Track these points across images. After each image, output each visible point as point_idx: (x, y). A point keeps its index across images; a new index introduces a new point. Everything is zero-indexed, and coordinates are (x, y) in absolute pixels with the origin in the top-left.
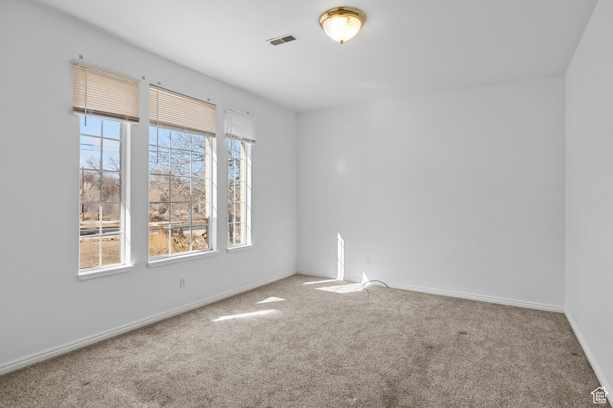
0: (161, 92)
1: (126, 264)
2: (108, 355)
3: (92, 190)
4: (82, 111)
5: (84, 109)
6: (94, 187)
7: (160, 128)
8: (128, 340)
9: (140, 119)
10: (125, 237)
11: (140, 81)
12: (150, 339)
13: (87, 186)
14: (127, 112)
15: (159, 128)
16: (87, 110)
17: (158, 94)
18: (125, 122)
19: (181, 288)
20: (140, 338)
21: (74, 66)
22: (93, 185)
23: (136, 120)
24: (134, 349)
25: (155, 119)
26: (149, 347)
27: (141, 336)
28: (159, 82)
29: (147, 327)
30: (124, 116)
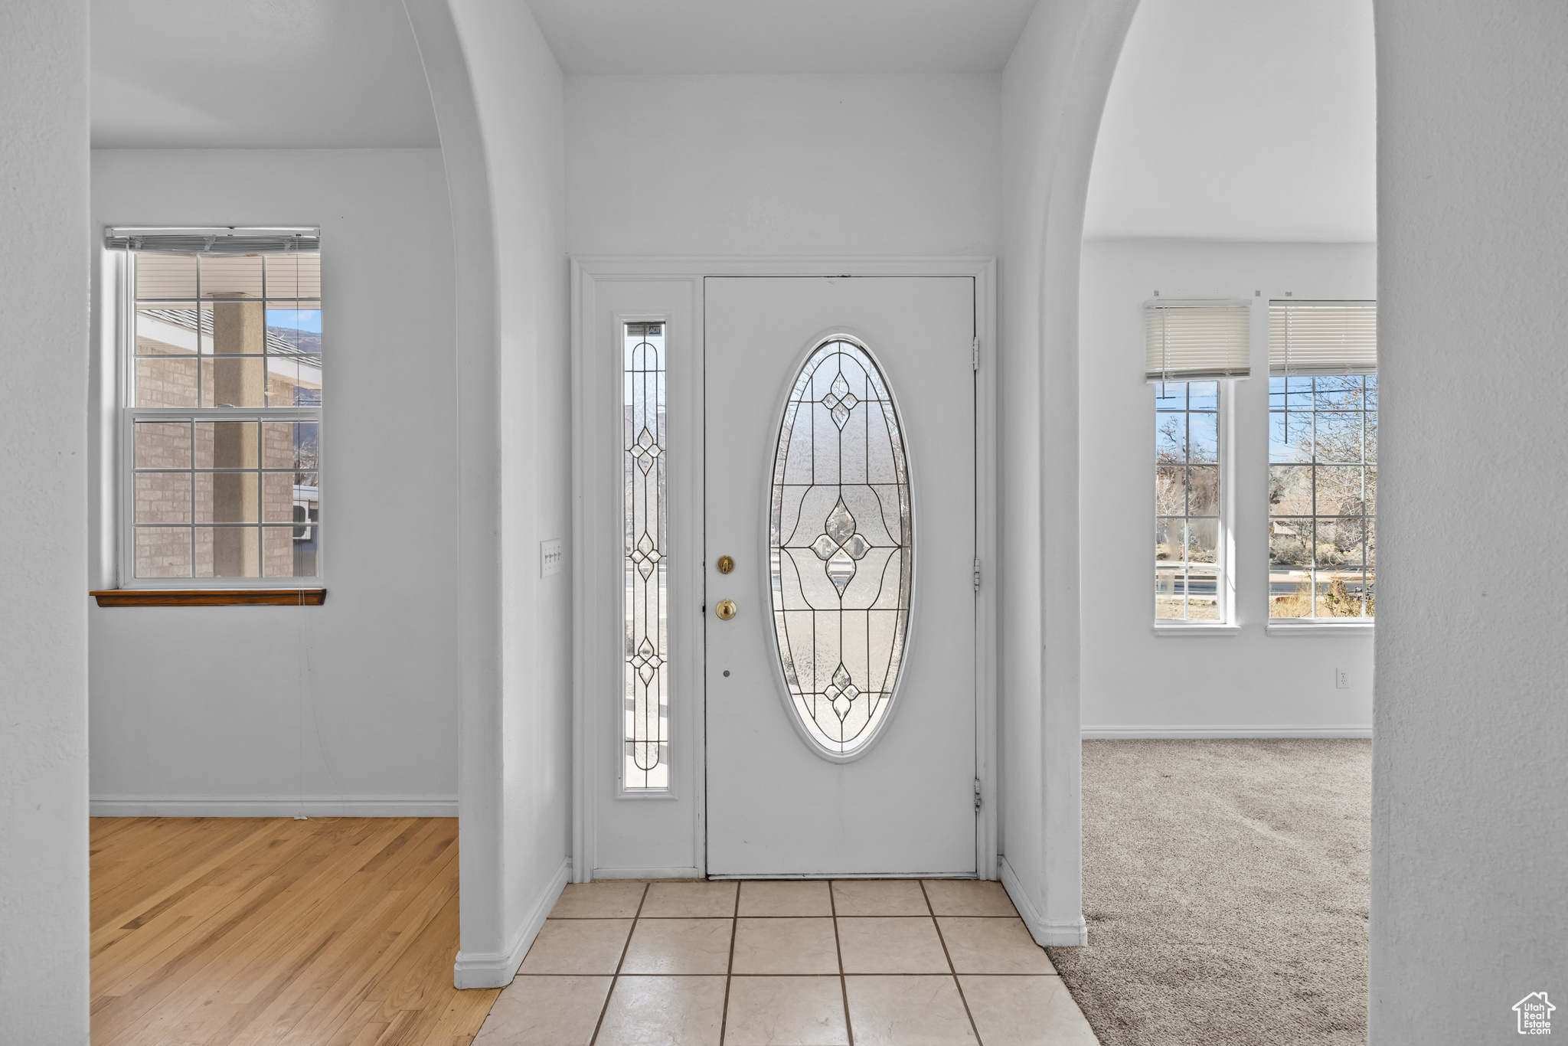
0: (1294, 307)
1: (1228, 622)
2: (1196, 757)
3: (1173, 493)
4: (1158, 376)
5: (1162, 373)
6: (1175, 487)
7: (1290, 376)
8: (1230, 749)
9: (1251, 369)
10: (1226, 576)
11: (1250, 302)
12: (1267, 757)
13: (1162, 484)
14: (1228, 363)
15: (1288, 378)
16: (1166, 373)
17: (1286, 315)
18: (1223, 380)
19: (1337, 687)
20: (1249, 750)
21: (1149, 311)
22: (1173, 482)
23: (1245, 372)
24: (1238, 761)
25: (1281, 361)
26: (1264, 766)
27: (1251, 749)
28: (1289, 291)
29: (1264, 740)
30: (1223, 369)
